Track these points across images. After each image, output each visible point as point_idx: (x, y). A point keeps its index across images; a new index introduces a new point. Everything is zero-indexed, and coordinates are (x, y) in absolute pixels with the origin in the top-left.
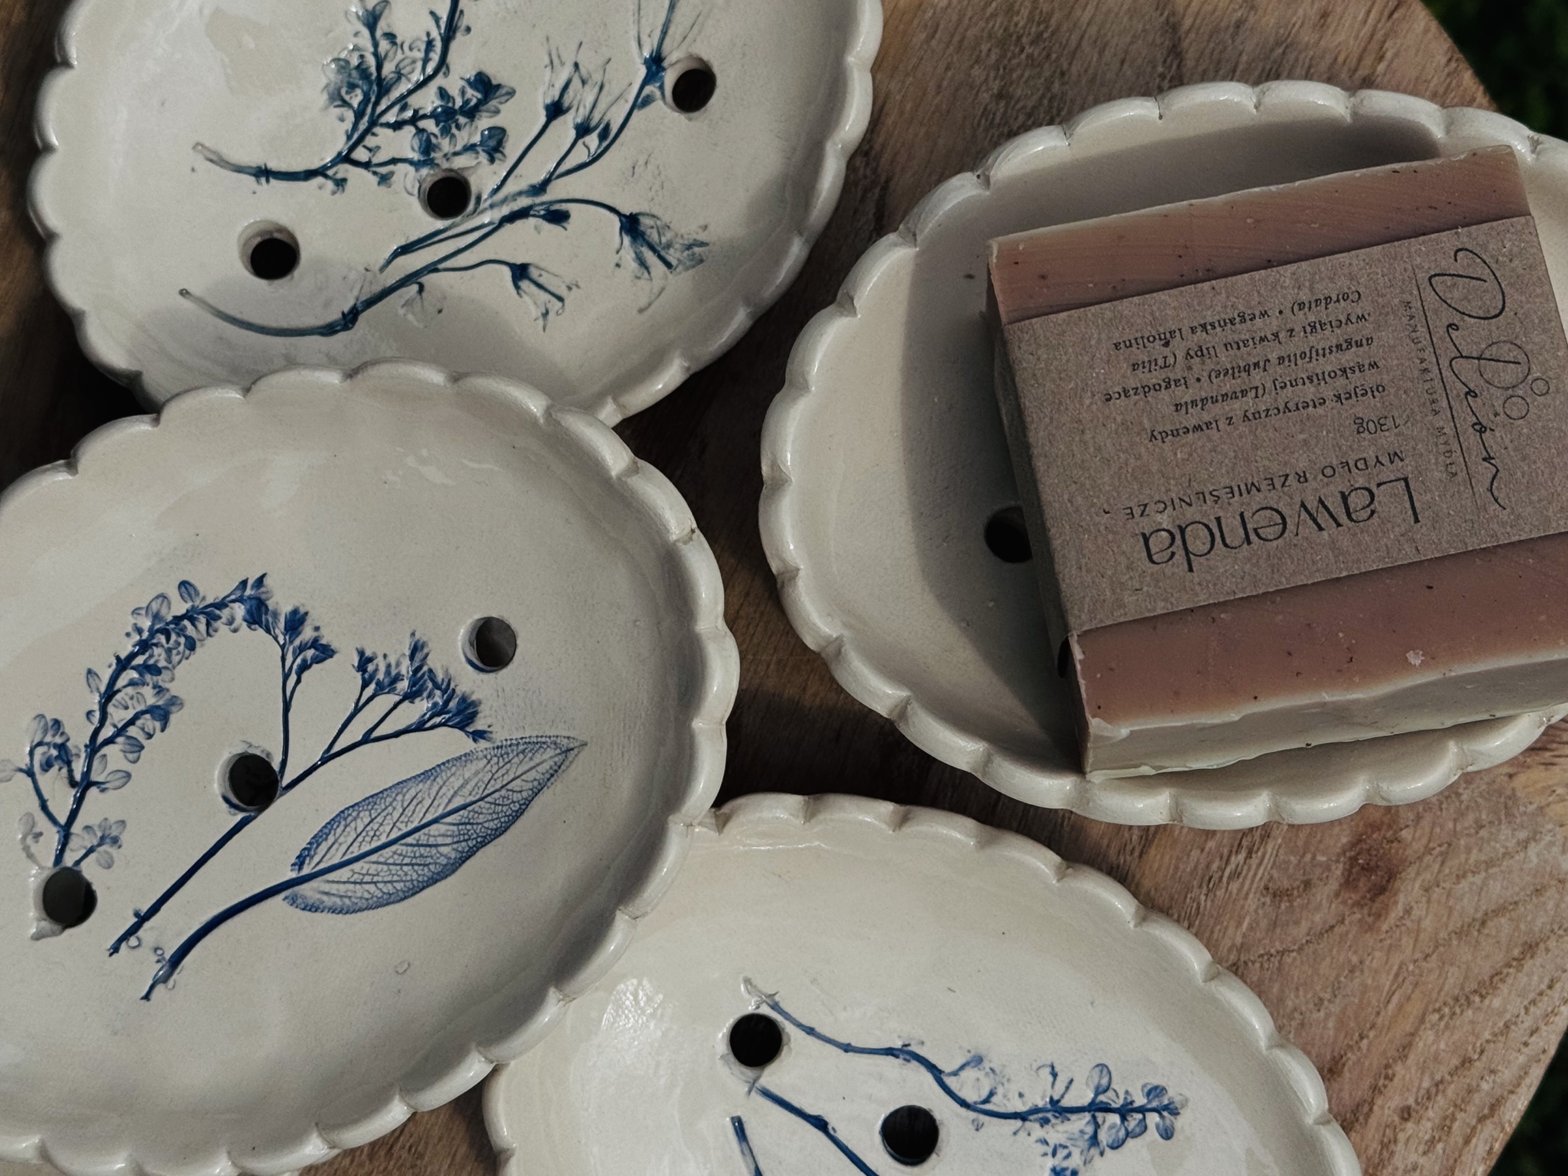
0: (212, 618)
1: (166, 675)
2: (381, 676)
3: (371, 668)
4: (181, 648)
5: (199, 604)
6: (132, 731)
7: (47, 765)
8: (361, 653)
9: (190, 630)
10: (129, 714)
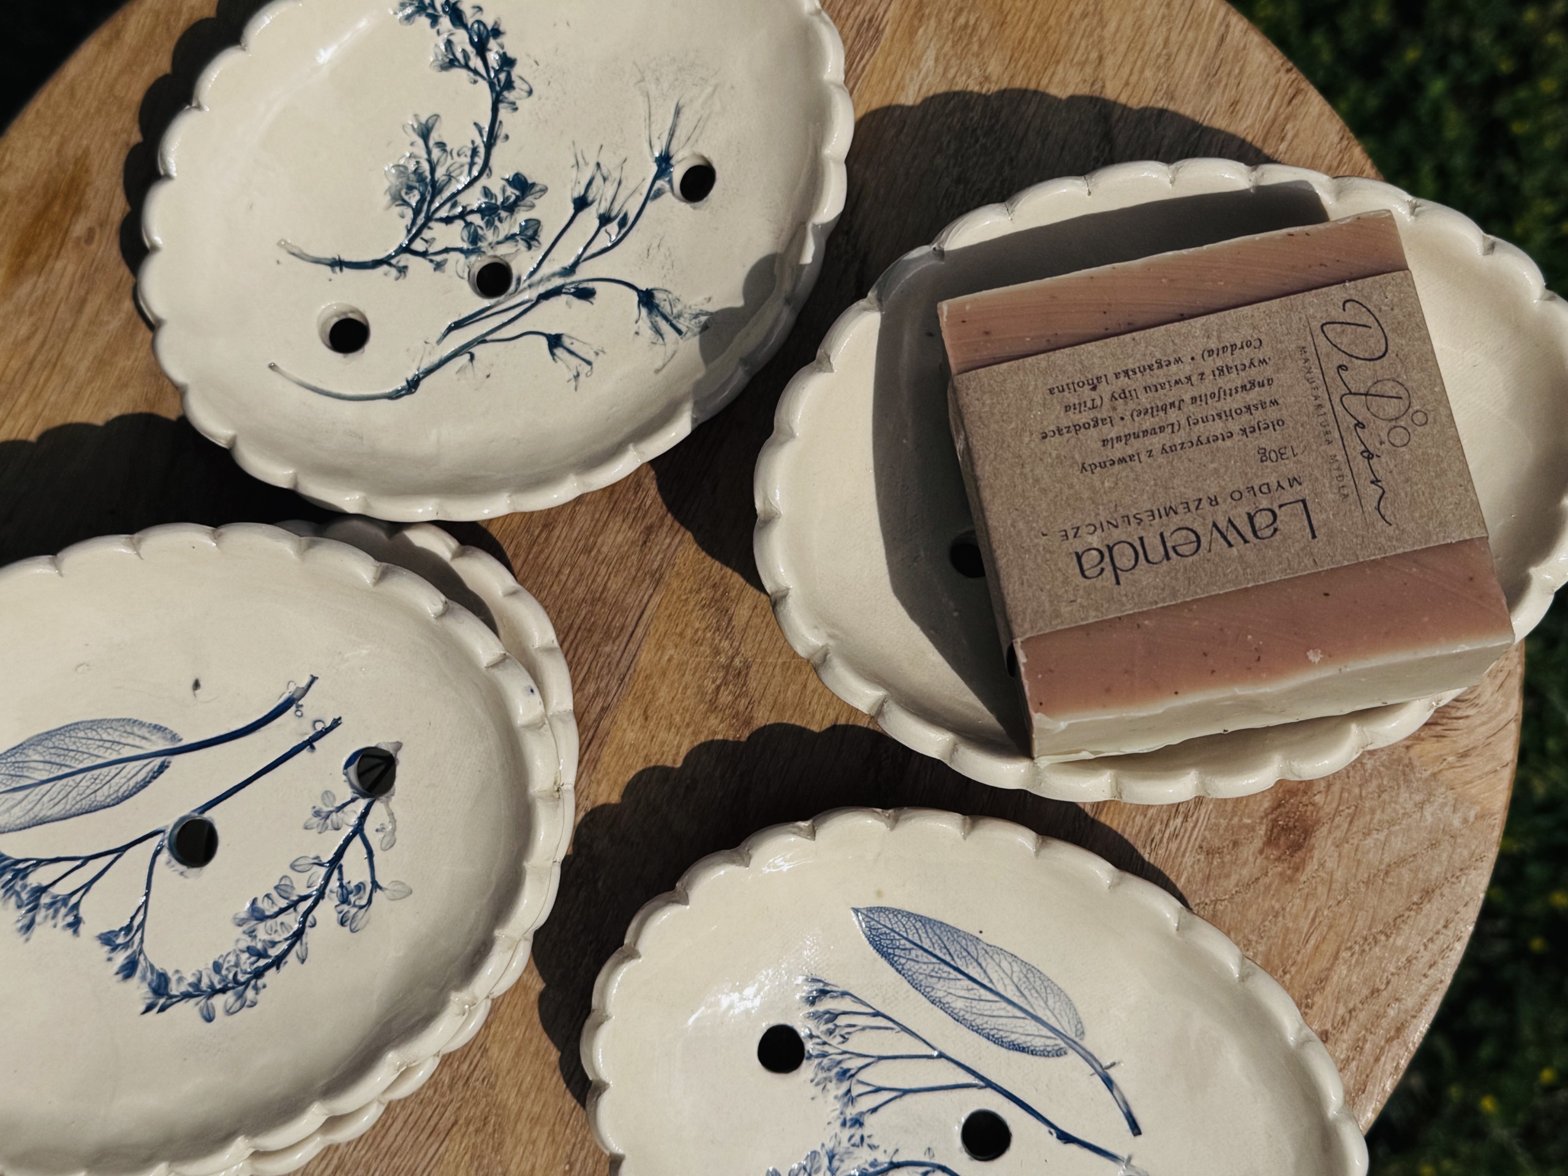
0: (196, 985)
1: (243, 945)
2: (63, 911)
3: (70, 919)
4: (226, 966)
5: (202, 1000)
6: (283, 903)
7: (360, 888)
8: (76, 932)
9: (216, 979)
10: (282, 918)
